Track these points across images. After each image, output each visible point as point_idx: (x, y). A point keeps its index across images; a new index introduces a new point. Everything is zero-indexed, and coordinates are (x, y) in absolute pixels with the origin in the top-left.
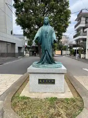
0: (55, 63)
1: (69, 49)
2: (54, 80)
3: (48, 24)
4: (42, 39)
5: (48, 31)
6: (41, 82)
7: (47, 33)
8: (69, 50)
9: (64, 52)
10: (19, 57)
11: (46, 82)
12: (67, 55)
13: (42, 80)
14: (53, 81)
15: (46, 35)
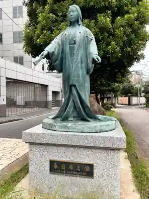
0: (96, 119)
1: (143, 94)
2: (91, 166)
3: (78, 21)
4: (62, 58)
5: (78, 39)
6: (57, 167)
7: (75, 43)
8: (144, 96)
9: (135, 100)
10: (53, 108)
11: (70, 170)
12: (141, 104)
13: (60, 163)
14: (88, 169)
15: (72, 49)
